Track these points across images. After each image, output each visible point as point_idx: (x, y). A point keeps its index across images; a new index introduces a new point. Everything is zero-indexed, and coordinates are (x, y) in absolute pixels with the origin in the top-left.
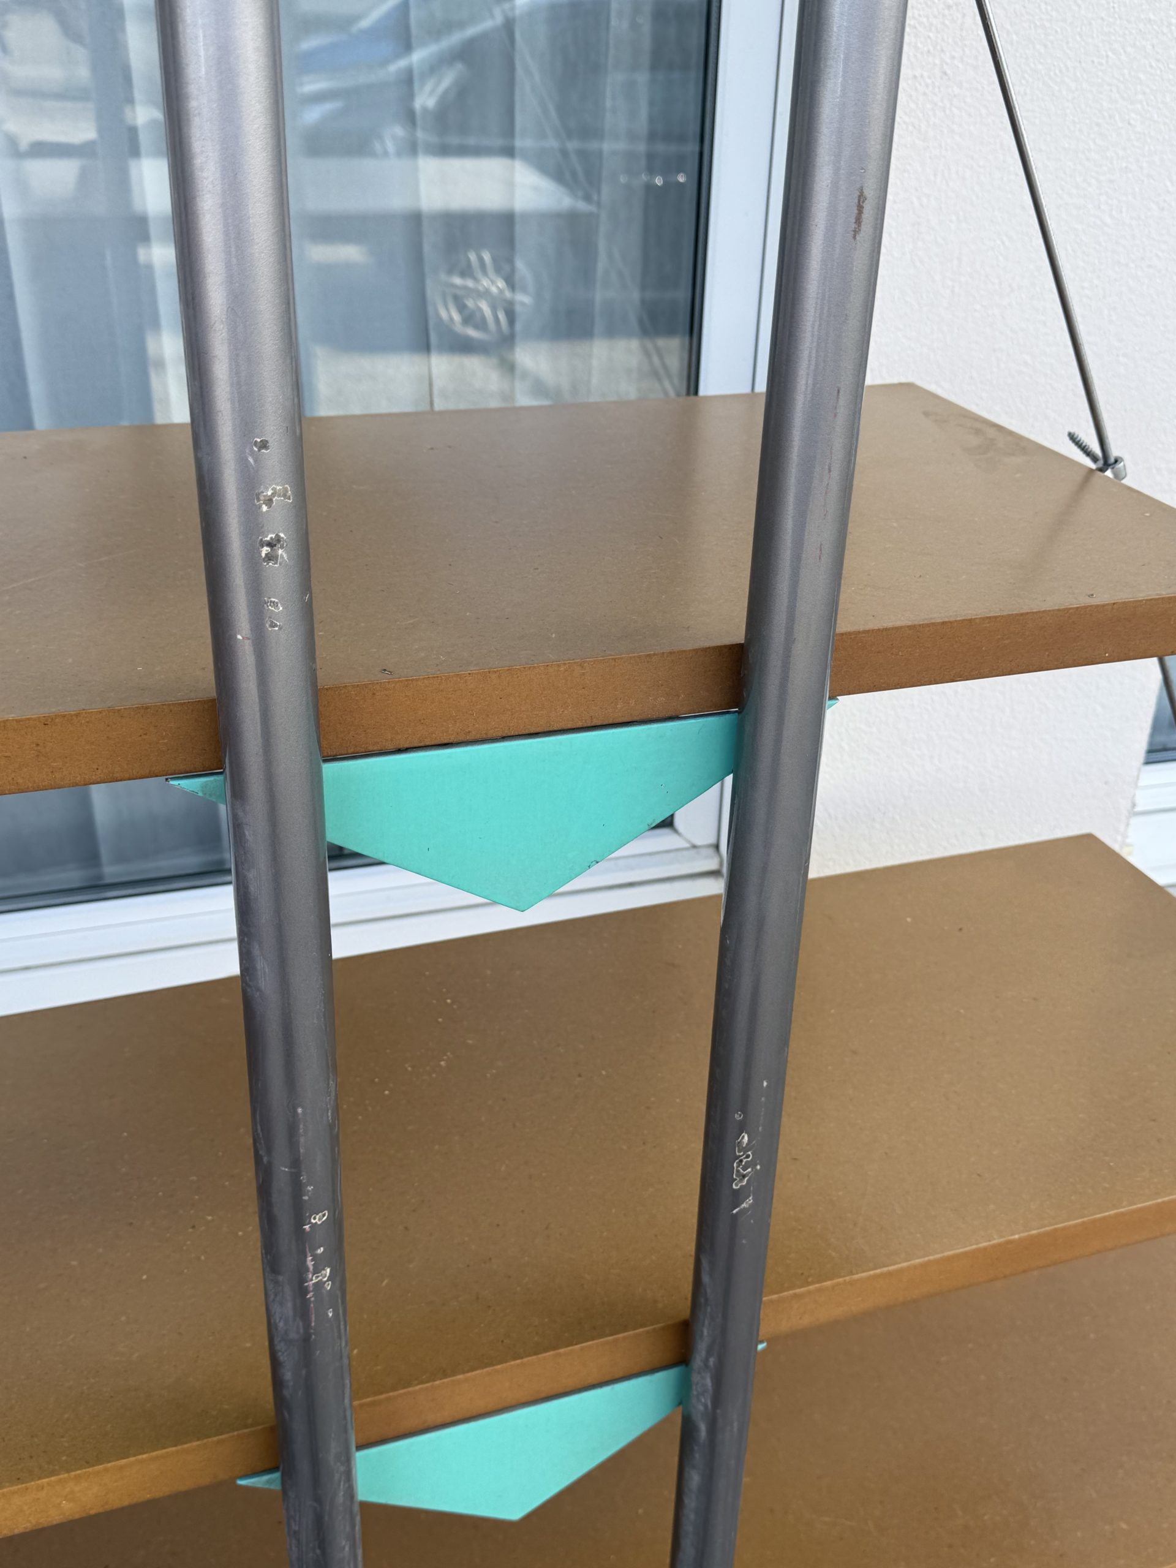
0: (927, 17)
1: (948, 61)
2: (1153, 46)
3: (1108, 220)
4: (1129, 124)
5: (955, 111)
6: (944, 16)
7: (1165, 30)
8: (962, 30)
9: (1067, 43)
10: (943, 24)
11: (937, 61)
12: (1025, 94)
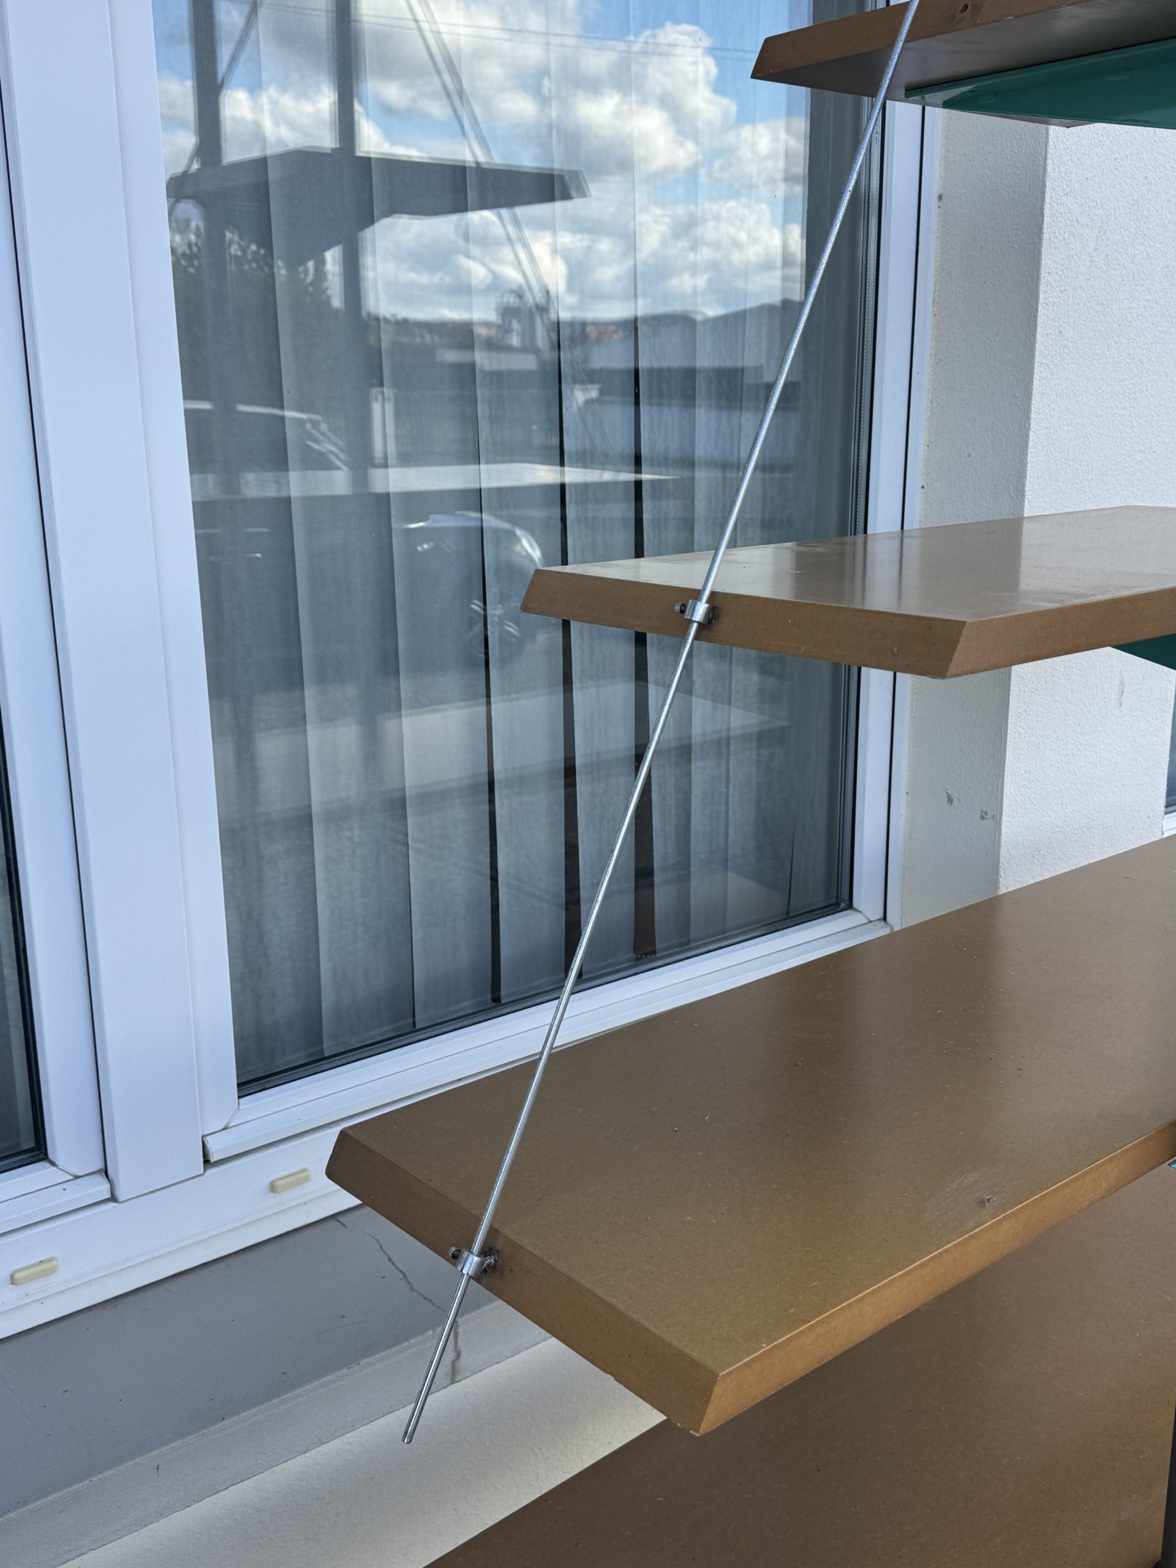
0: (1053, 298)
1: (1062, 324)
2: (1150, 315)
3: (1135, 424)
4: (1142, 362)
5: (1066, 356)
6: (1059, 297)
7: (1155, 306)
8: (1067, 305)
9: (1114, 313)
10: (1059, 302)
11: (1057, 325)
12: (1096, 344)
